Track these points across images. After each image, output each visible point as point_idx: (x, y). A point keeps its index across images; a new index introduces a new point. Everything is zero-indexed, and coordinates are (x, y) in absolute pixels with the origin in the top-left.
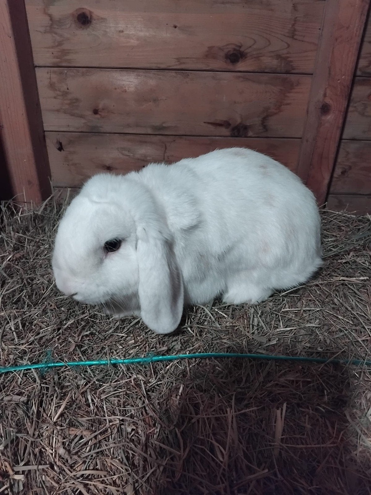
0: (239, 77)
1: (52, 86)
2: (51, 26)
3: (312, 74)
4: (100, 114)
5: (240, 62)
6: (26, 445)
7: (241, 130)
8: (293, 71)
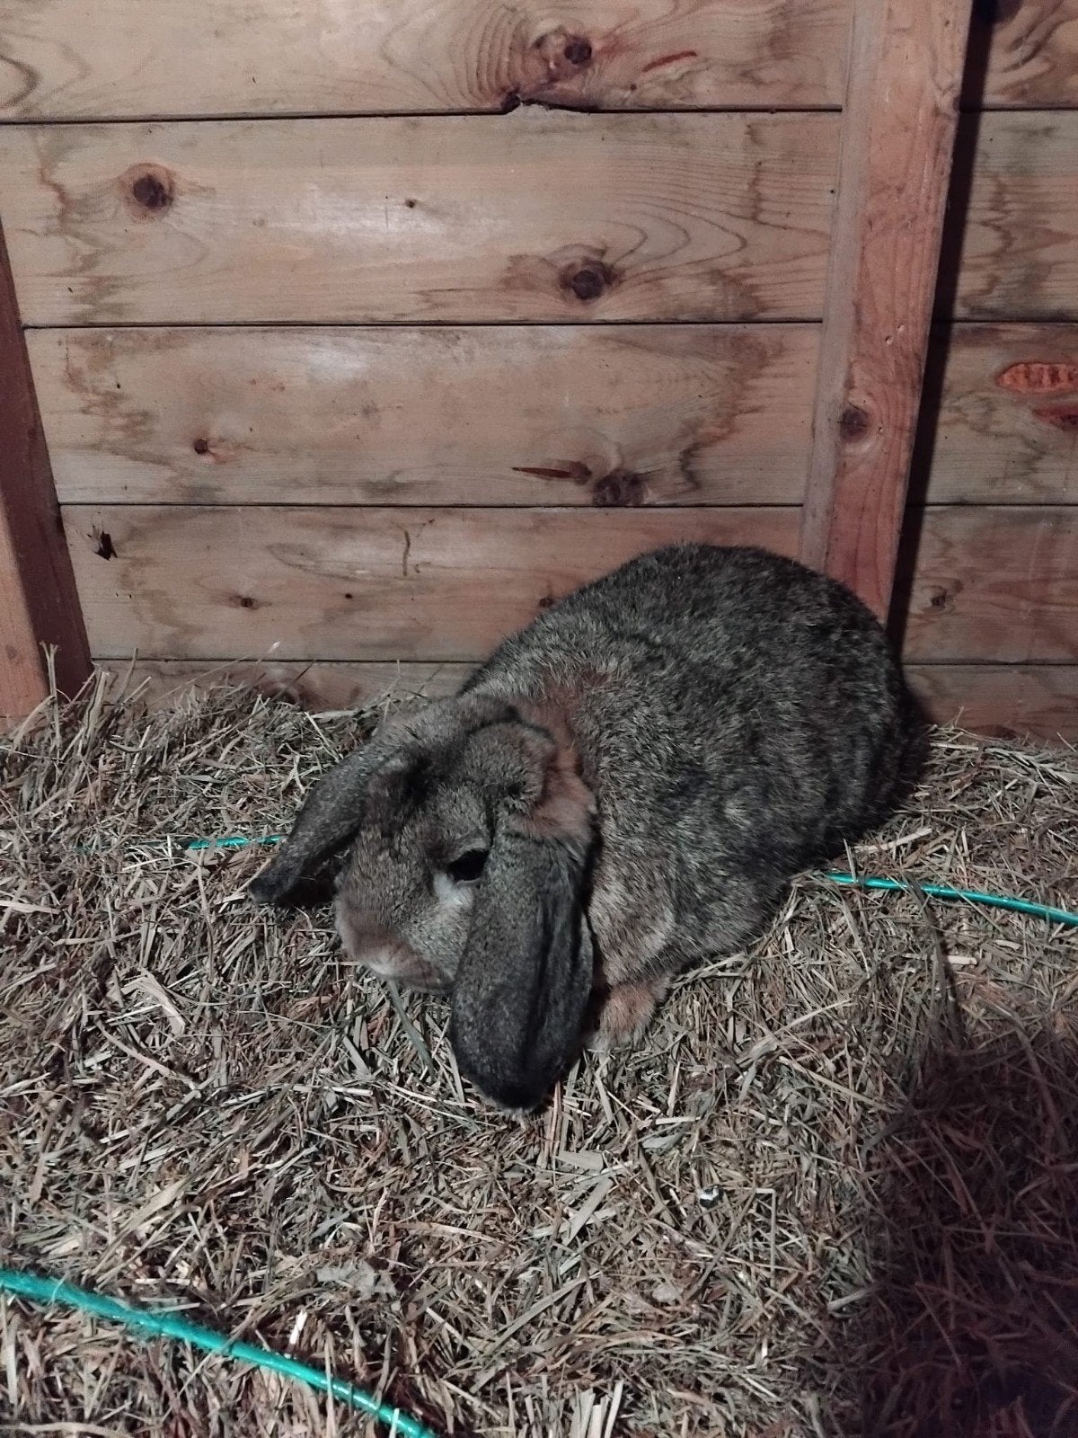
0: (606, 338)
2: (62, 216)
3: (820, 322)
4: (214, 455)
5: (604, 296)
7: (623, 487)
8: (763, 315)
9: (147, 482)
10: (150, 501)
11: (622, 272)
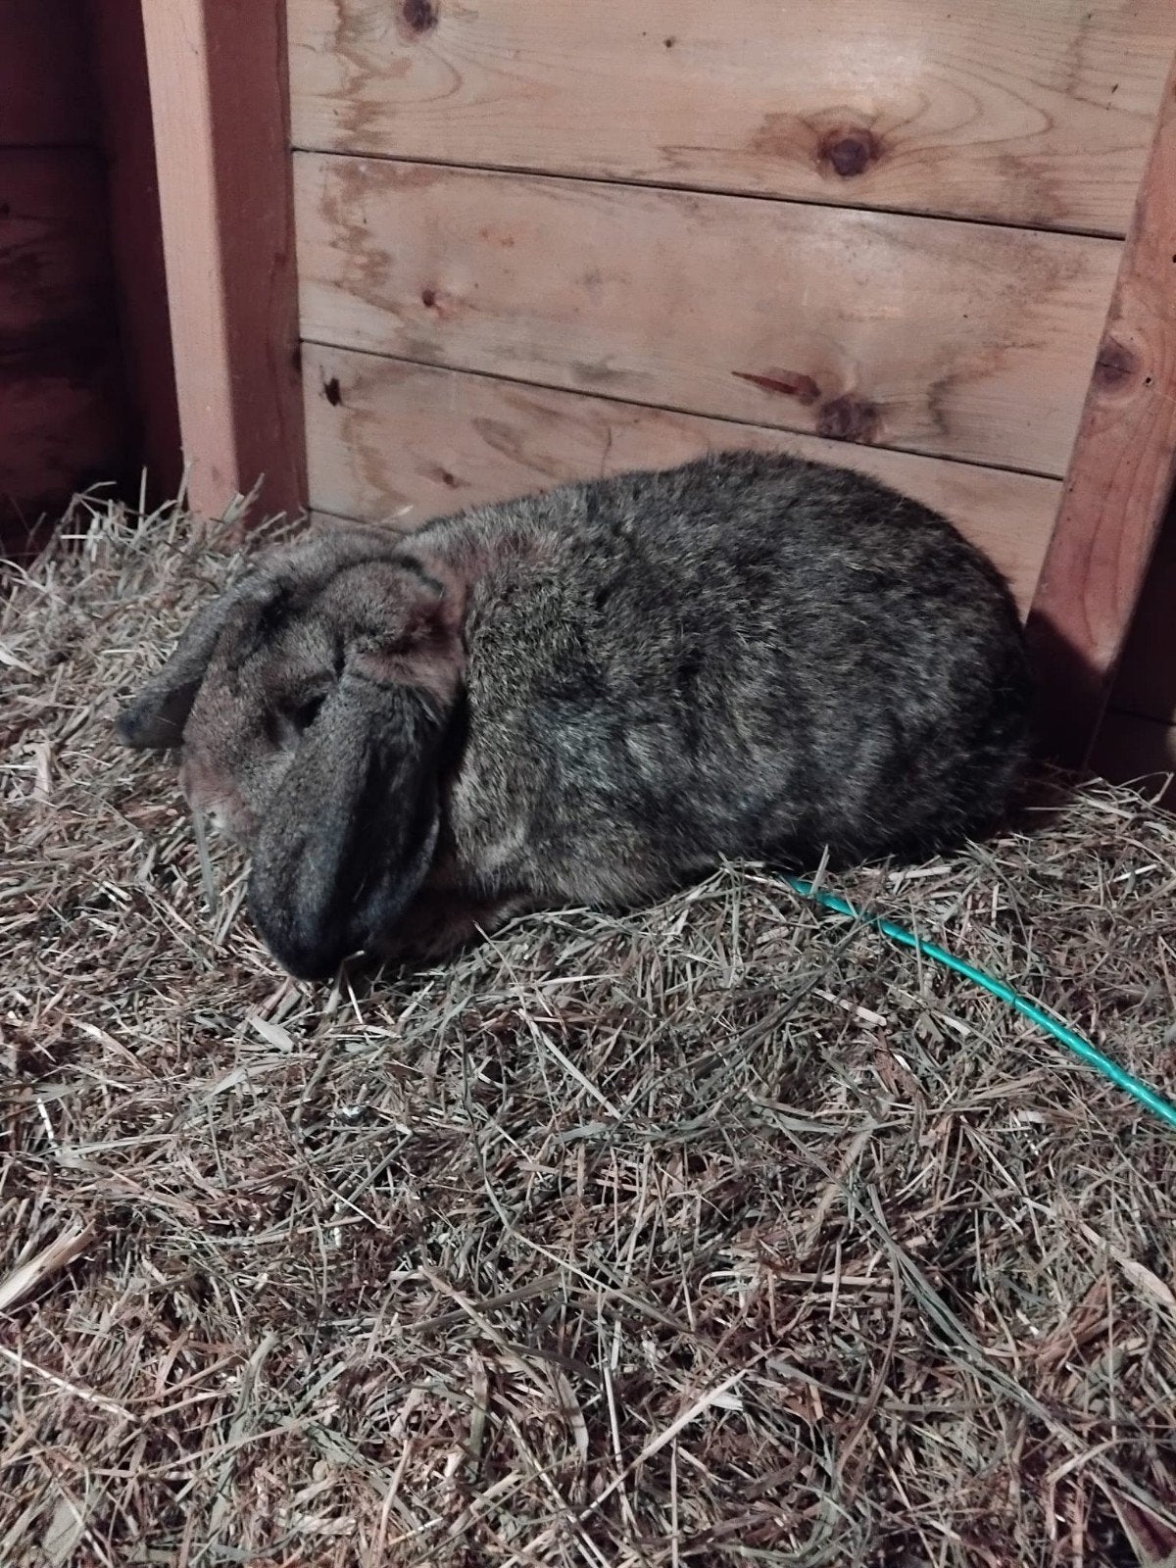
0: (862, 227)
2: (339, 35)
4: (439, 308)
5: (867, 174)
7: (855, 417)
8: (1059, 222)
9: (375, 329)
10: (378, 350)
11: (892, 146)
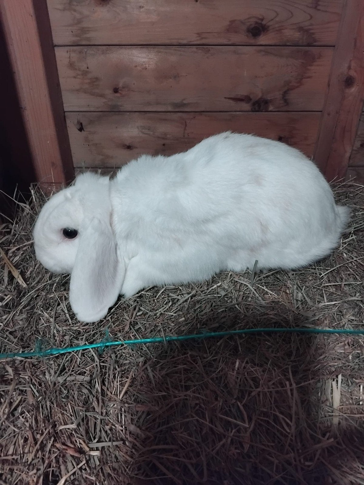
0: (261, 51)
1: (71, 65)
2: (70, 3)
3: (334, 46)
4: (120, 93)
5: (261, 36)
6: (96, 423)
7: (262, 104)
8: (315, 44)
9: (96, 103)
10: (97, 110)
11: (269, 27)
